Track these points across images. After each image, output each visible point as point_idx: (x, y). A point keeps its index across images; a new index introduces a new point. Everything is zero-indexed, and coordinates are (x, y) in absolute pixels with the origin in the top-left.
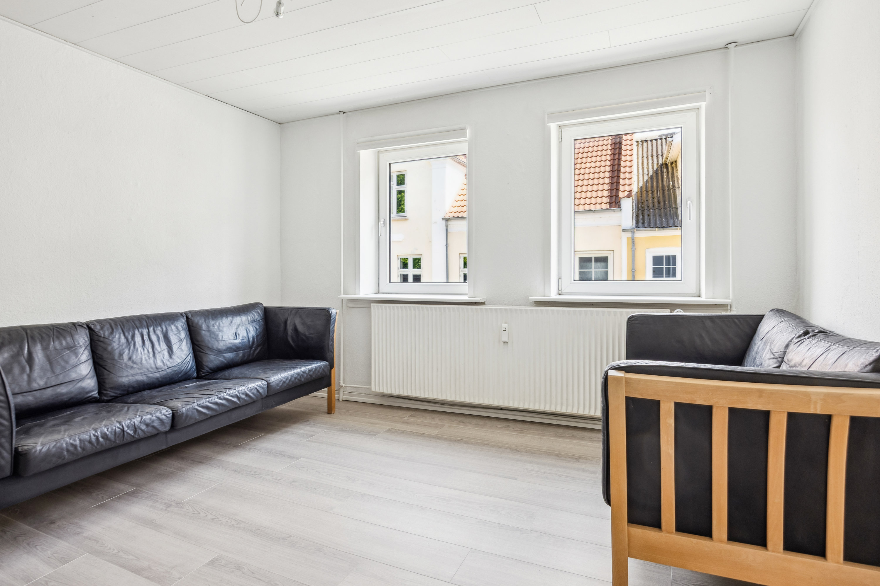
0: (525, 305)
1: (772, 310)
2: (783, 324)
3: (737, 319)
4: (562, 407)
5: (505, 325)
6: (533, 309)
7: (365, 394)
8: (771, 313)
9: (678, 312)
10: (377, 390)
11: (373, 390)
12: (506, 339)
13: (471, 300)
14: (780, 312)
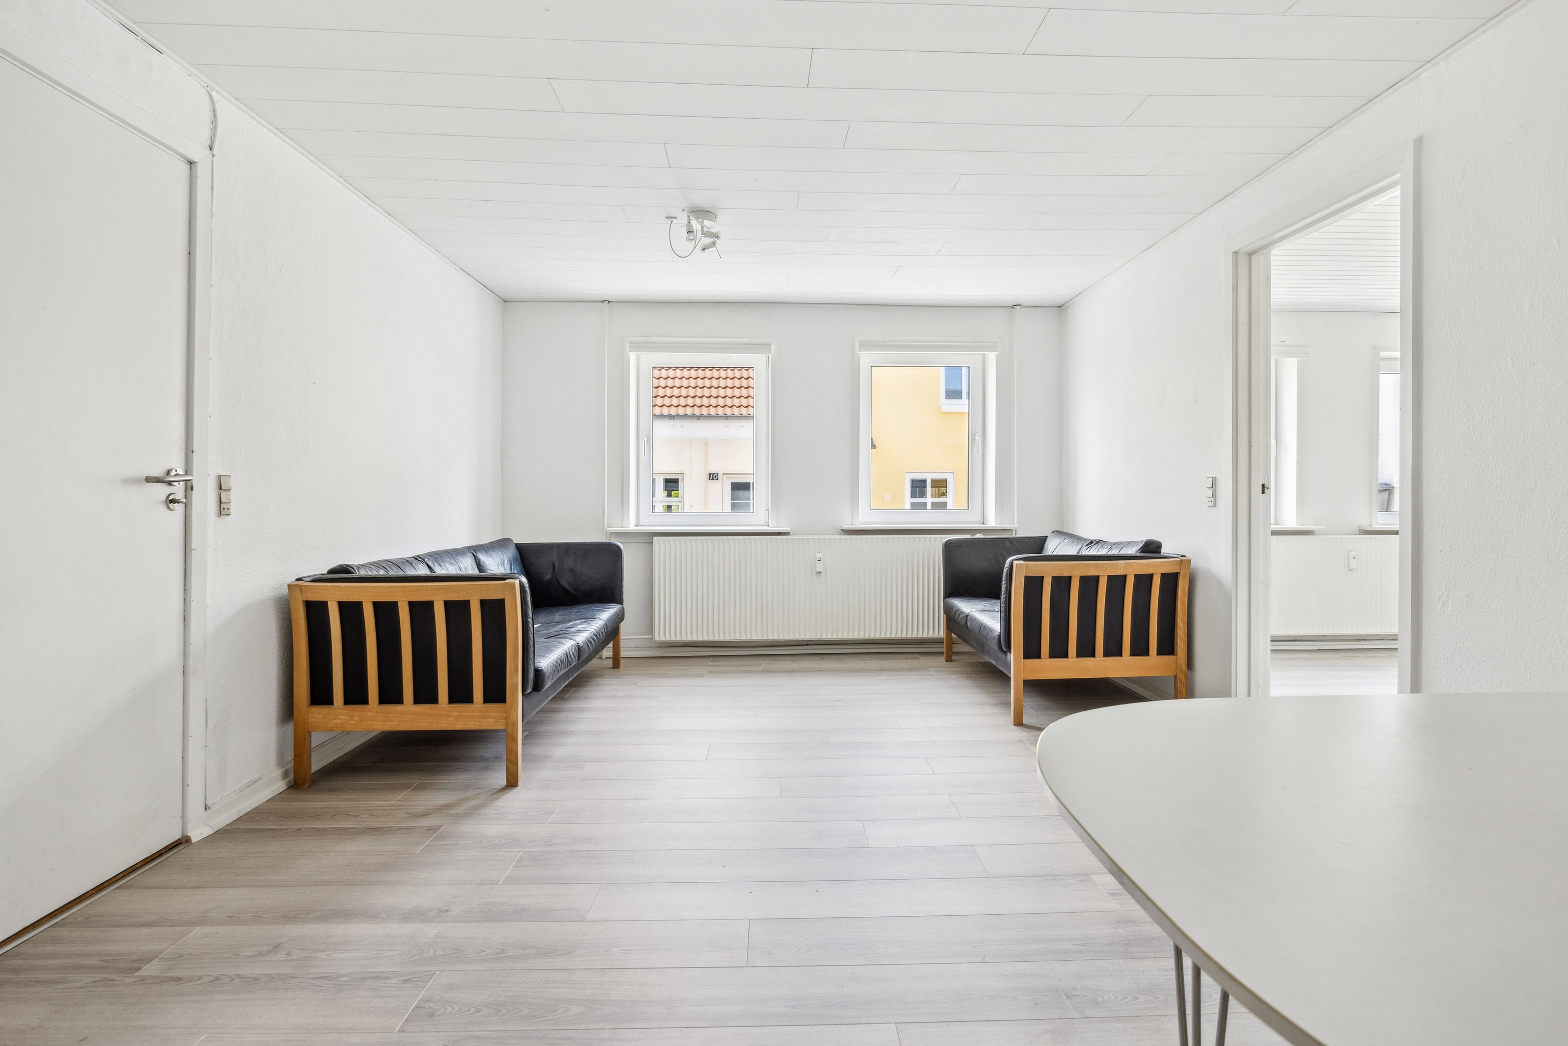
0: (833, 535)
1: (1053, 532)
2: (1066, 541)
3: (1028, 540)
4: (859, 633)
5: (819, 555)
6: (841, 538)
7: (637, 647)
8: (1053, 534)
9: (978, 536)
10: (663, 639)
11: (657, 638)
12: (819, 569)
13: (774, 530)
14: (1059, 533)
